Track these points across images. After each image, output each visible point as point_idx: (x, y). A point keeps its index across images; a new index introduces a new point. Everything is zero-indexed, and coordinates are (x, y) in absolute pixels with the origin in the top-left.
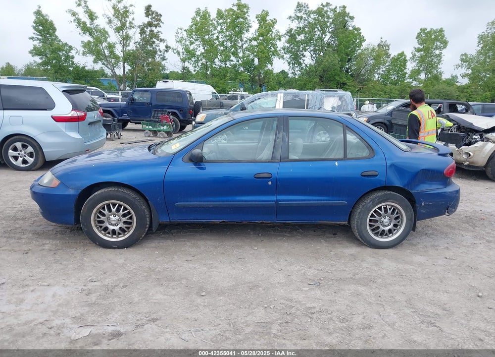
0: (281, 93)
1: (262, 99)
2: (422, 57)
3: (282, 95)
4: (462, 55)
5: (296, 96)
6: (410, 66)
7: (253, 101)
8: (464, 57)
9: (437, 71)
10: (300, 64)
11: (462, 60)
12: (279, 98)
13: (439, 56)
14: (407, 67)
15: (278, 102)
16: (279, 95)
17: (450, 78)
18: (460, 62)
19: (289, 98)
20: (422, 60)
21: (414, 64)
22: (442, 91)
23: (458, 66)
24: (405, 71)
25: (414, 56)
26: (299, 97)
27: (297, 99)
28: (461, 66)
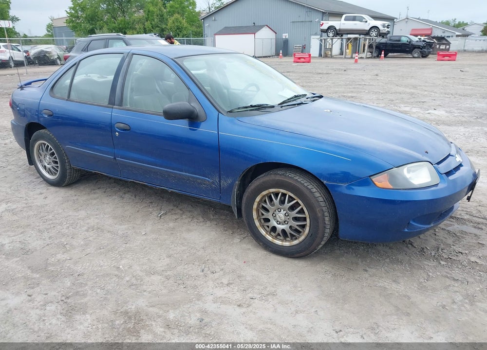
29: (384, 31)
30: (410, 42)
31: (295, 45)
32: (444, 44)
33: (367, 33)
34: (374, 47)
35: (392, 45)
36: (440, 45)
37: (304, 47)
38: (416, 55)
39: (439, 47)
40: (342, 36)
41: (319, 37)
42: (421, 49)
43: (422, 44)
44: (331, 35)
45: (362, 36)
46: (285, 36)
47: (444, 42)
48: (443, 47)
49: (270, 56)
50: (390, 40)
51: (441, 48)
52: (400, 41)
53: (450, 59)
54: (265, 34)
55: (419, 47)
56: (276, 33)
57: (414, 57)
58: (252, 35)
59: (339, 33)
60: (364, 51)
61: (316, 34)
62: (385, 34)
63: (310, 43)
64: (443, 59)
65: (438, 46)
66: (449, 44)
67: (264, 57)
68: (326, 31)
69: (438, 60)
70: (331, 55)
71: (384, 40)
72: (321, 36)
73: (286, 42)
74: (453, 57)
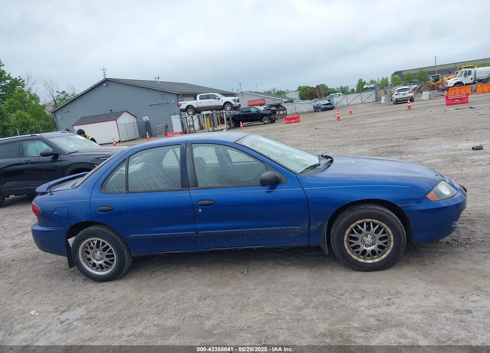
29: (236, 105)
30: (258, 112)
31: (157, 126)
32: (281, 110)
33: (223, 108)
34: (231, 119)
35: (244, 116)
36: (279, 111)
37: (167, 127)
38: (266, 122)
39: (279, 113)
40: (200, 113)
41: (179, 116)
42: (269, 116)
43: (268, 112)
44: (191, 113)
45: (214, 111)
46: (145, 118)
47: (281, 108)
48: (281, 112)
49: (135, 139)
50: (242, 112)
51: (280, 113)
52: (250, 111)
53: (295, 121)
54: (126, 119)
55: (266, 115)
56: (136, 117)
57: (265, 124)
58: (113, 121)
59: (197, 111)
60: (218, 124)
61: (175, 114)
62: (237, 107)
63: (172, 123)
64: (290, 122)
65: (277, 112)
66: (285, 109)
67: (129, 140)
68: (186, 110)
69: (286, 123)
70: (195, 130)
71: (237, 113)
72: (181, 115)
73: (147, 124)
74: (297, 120)
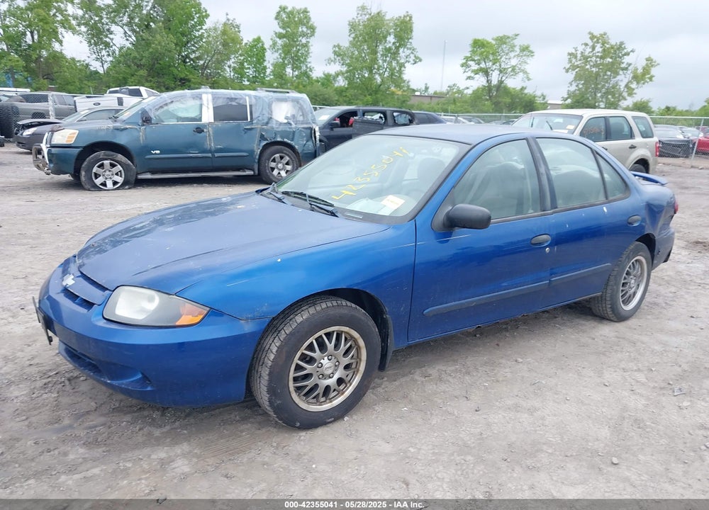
0: (206, 93)
1: (178, 103)
2: (284, 46)
3: (210, 97)
4: (335, 46)
5: (232, 99)
6: (271, 58)
7: (161, 107)
8: (337, 49)
9: (306, 66)
10: (107, 45)
11: (335, 53)
12: (205, 102)
13: (306, 45)
14: (267, 58)
15: (204, 109)
16: (204, 96)
17: (323, 76)
18: (332, 56)
19: (220, 103)
20: (287, 50)
21: (277, 55)
22: (318, 94)
23: (330, 61)
24: (265, 64)
25: (275, 44)
26: (237, 101)
27: (234, 103)
28: (334, 61)
